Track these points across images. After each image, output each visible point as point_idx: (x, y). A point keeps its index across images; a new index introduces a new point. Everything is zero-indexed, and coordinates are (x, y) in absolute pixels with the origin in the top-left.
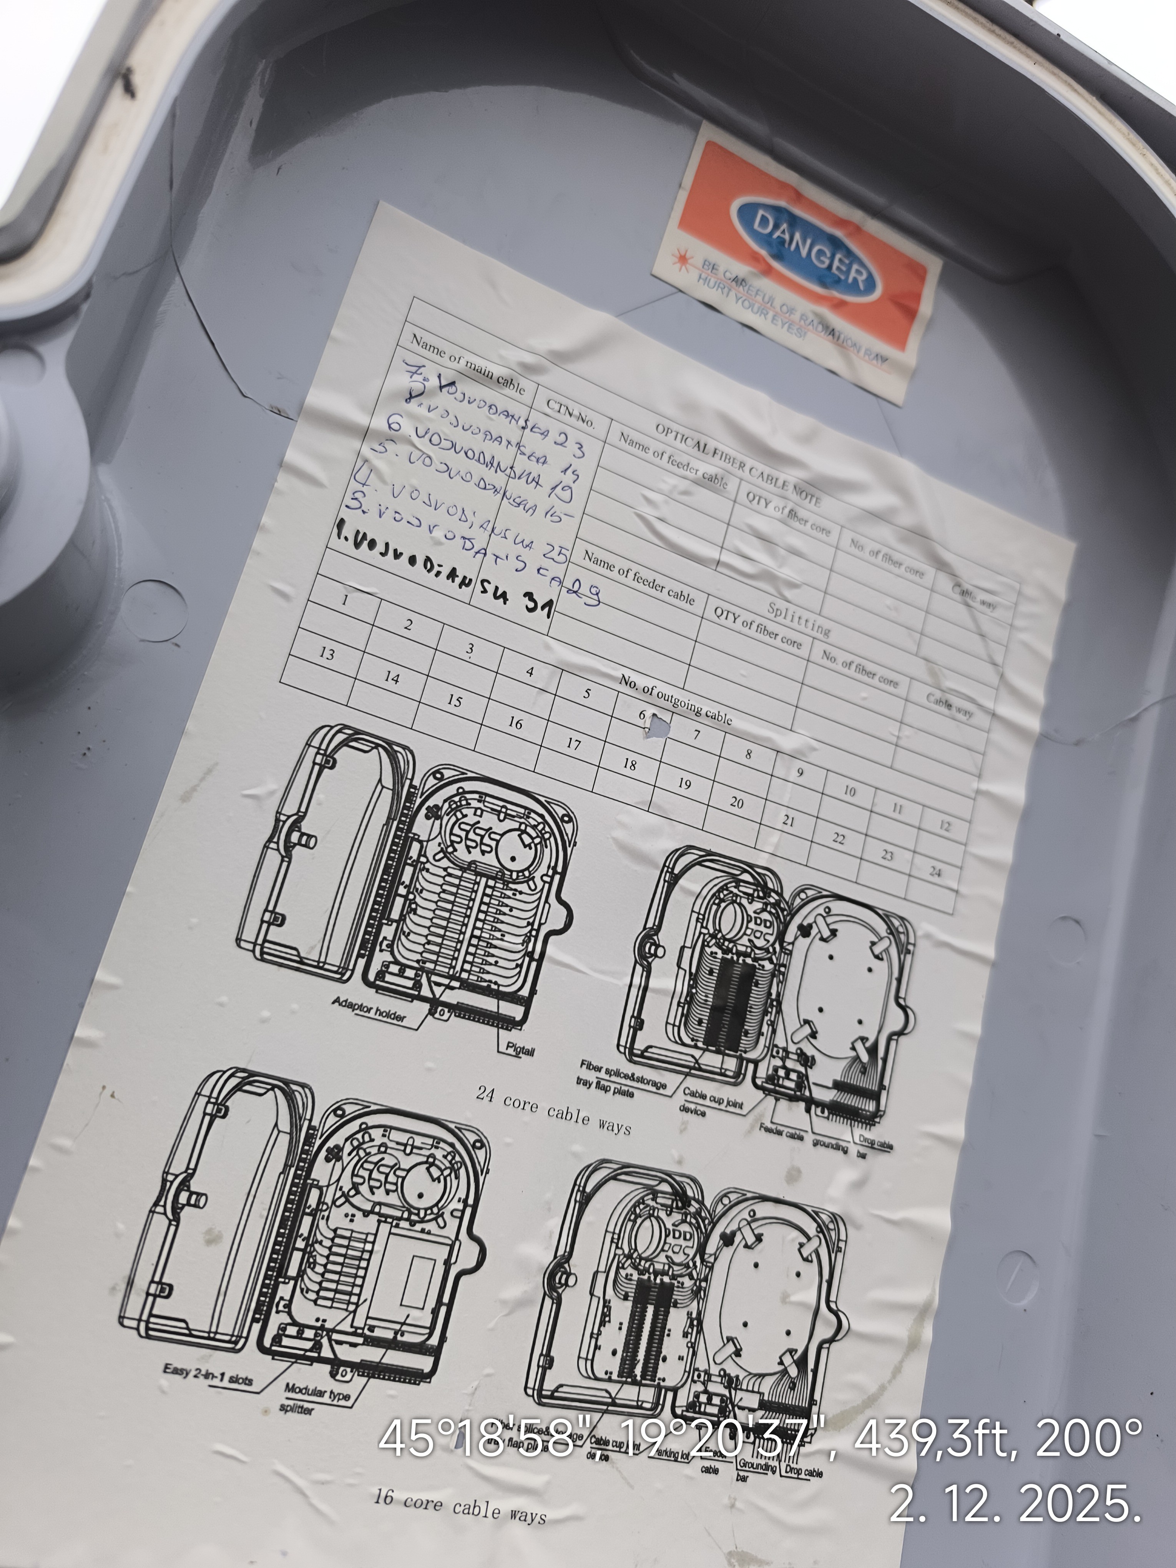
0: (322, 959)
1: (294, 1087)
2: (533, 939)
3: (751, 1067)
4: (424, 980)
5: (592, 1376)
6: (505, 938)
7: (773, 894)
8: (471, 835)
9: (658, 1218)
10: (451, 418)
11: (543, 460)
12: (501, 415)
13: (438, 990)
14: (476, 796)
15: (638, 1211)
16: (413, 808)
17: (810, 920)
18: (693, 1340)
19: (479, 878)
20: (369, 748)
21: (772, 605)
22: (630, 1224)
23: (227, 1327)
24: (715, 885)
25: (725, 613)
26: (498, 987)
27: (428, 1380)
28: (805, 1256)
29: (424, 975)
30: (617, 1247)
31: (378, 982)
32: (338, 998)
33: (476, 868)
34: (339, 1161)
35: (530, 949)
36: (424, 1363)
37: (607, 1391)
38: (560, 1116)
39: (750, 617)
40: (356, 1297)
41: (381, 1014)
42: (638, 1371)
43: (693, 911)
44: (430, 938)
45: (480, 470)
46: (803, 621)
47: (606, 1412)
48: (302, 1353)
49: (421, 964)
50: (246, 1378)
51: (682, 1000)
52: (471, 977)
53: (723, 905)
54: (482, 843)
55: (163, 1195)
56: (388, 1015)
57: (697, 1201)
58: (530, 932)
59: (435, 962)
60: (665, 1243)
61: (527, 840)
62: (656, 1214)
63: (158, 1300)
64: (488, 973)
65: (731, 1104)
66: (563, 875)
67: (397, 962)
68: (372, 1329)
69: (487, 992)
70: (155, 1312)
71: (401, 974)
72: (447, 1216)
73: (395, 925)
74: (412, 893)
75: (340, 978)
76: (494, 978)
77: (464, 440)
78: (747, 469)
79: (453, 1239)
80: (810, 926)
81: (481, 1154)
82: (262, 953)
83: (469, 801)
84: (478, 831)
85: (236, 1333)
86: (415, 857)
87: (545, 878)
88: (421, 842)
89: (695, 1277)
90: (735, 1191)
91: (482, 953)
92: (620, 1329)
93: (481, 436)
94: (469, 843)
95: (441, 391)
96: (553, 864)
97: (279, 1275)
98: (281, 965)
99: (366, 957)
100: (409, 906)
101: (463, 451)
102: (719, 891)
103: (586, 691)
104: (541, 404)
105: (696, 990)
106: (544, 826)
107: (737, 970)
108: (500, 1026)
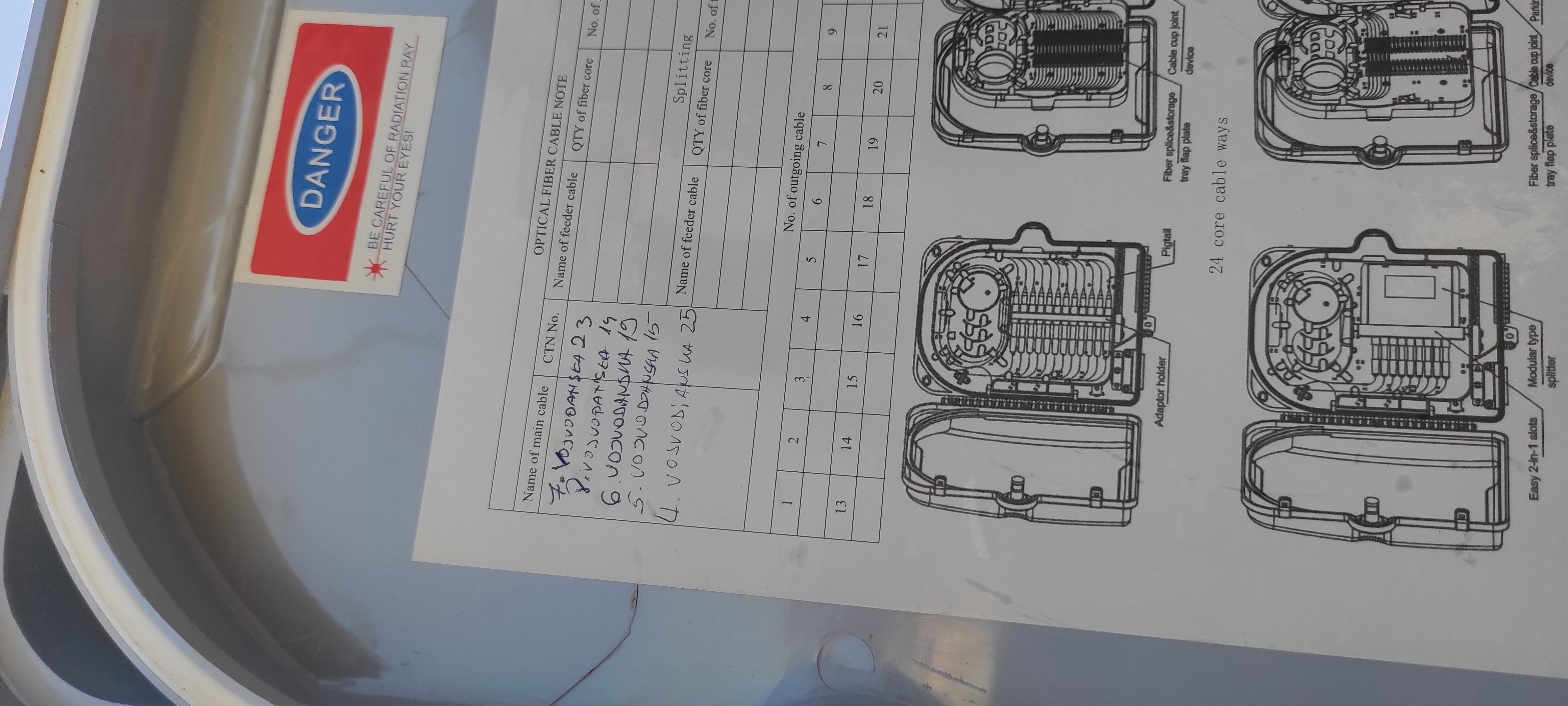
0: (1124, 445)
1: (1248, 443)
2: (1059, 256)
3: (1134, 12)
4: (1122, 348)
5: (1471, 99)
6: (1065, 282)
7: (959, 31)
8: (975, 337)
9: (1303, 70)
10: (591, 447)
11: (604, 354)
12: (573, 403)
13: (1128, 333)
14: (937, 341)
15: (1299, 92)
16: (963, 397)
18: (1418, 7)
19: (1014, 321)
20: (918, 449)
21: (676, 99)
22: (1314, 97)
23: (1485, 453)
24: (964, 90)
25: (697, 144)
26: (1112, 278)
27: (1503, 256)
29: (1117, 349)
30: (1339, 104)
31: (1133, 390)
32: (1156, 422)
33: (1005, 326)
34: (1309, 387)
35: (1069, 257)
36: (1486, 264)
37: (1483, 81)
38: (1222, 190)
39: (694, 120)
40: (1435, 341)
41: (1162, 380)
42: (1457, 55)
43: (995, 107)
44: (1081, 352)
45: (632, 411)
46: (683, 65)
47: (1504, 79)
48: (1497, 379)
49: (1107, 355)
50: (1530, 424)
51: (1084, 97)
52: (1109, 305)
53: (982, 78)
54: (980, 326)
55: (1373, 537)
56: (1161, 373)
57: (1278, 35)
58: (1053, 260)
59: (1102, 342)
60: (1326, 58)
61: (966, 284)
62: (1299, 74)
63: (1471, 519)
64: (1101, 290)
65: (1175, 24)
66: (991, 242)
67: (1111, 377)
68: (1462, 320)
69: (1119, 287)
70: (1484, 520)
71: (1121, 371)
72: (1340, 275)
73: (1076, 388)
74: (1043, 378)
75: (1138, 425)
76: (1105, 284)
77: (607, 431)
78: (551, 158)
79: (1362, 264)
81: (1275, 257)
82: (1130, 500)
83: (943, 347)
84: (969, 332)
85: (1490, 443)
86: (1009, 384)
87: (999, 258)
88: (993, 382)
89: (1354, 19)
91: (1083, 300)
92: (1419, 82)
93: (599, 416)
94: (983, 337)
95: (569, 463)
96: (983, 254)
97: (1427, 416)
98: (1138, 481)
99: (1112, 406)
100: (1055, 378)
101: (618, 430)
102: (969, 86)
103: (809, 261)
104: (552, 369)
105: (1071, 85)
106: (949, 270)
107: (1044, 49)
108: (1149, 267)
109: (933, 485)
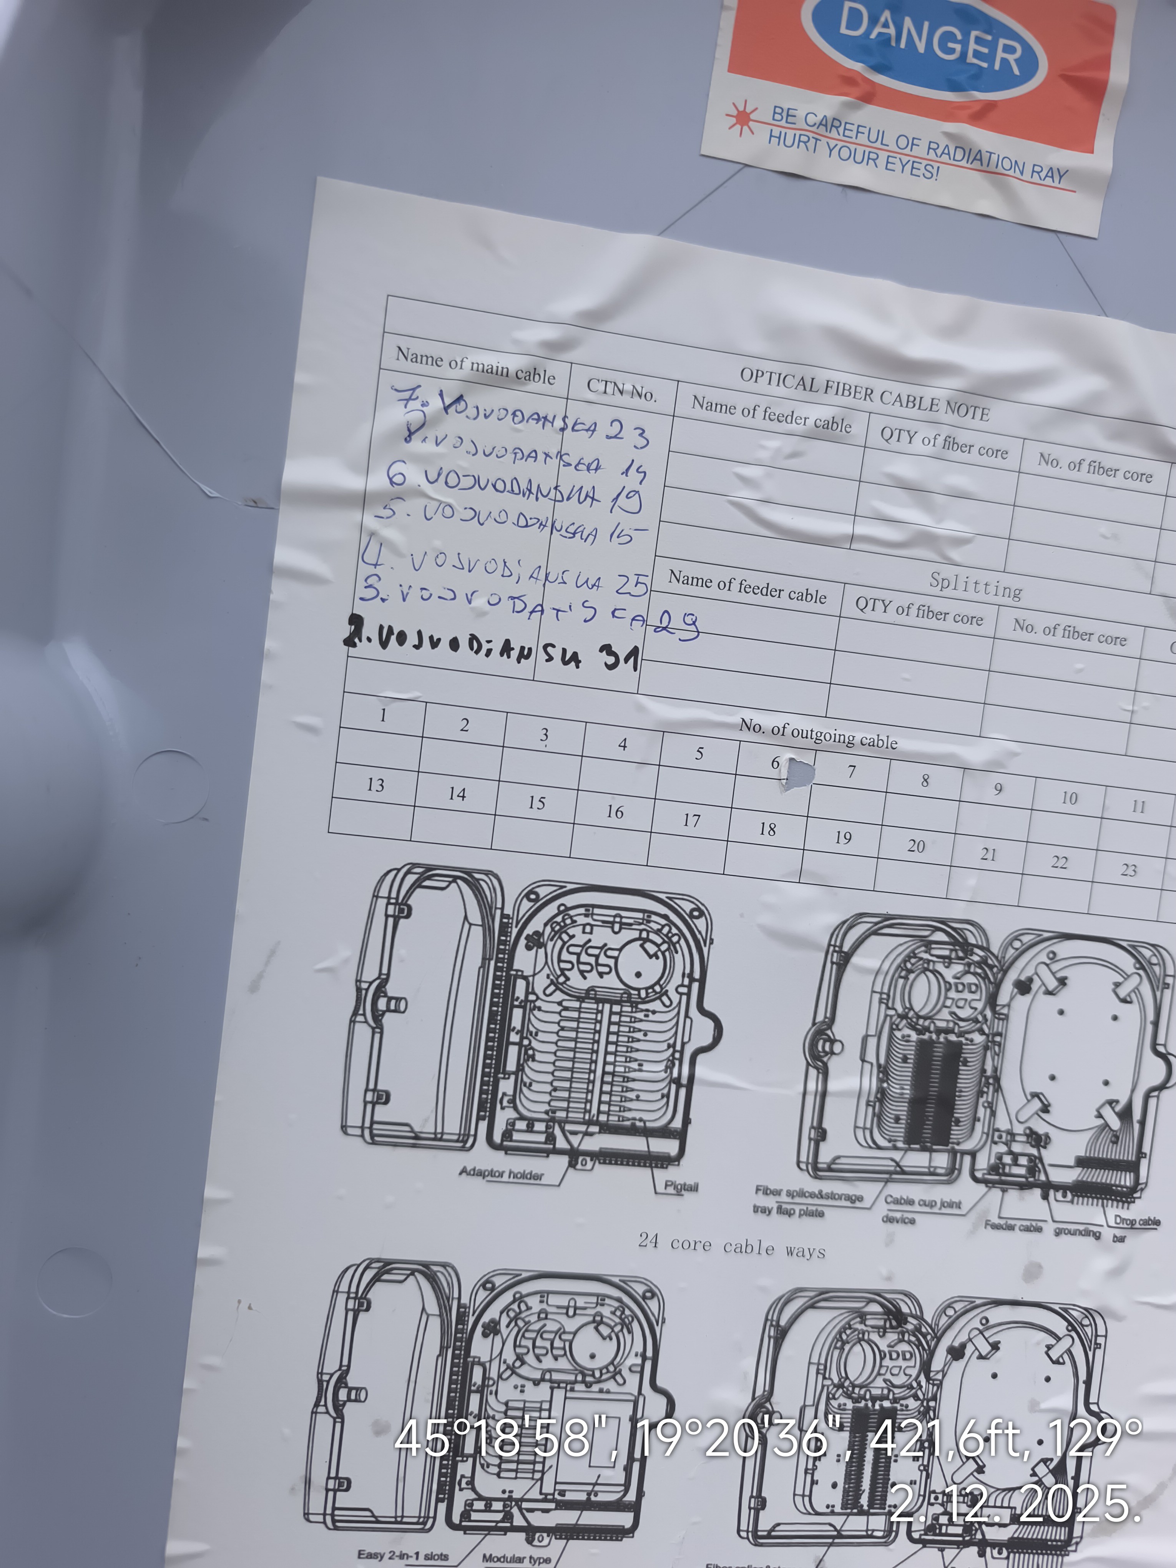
0: (439, 1130)
1: (435, 1268)
2: (677, 1063)
3: (967, 1159)
4: (557, 1131)
5: (812, 1512)
6: (644, 1068)
7: (976, 950)
8: (584, 958)
9: (869, 1341)
10: (467, 444)
11: (595, 466)
12: (530, 420)
13: (575, 1140)
14: (582, 910)
15: (844, 1337)
16: (510, 941)
17: (1029, 972)
18: (925, 1463)
19: (601, 1005)
20: (447, 884)
21: (936, 575)
22: (836, 1353)
23: (412, 1509)
24: (900, 954)
25: (871, 603)
26: (645, 1123)
27: (631, 1535)
28: (1054, 1359)
29: (556, 1125)
30: (824, 1378)
31: (505, 1143)
32: (465, 1168)
33: (595, 994)
34: (497, 1334)
35: (675, 1074)
36: (625, 1519)
37: (831, 1525)
38: (738, 1250)
39: (904, 600)
40: (541, 1465)
41: (515, 1176)
42: (864, 1500)
43: (873, 992)
44: (555, 1084)
45: (516, 504)
46: (981, 587)
47: (831, 1545)
48: (494, 1524)
49: (550, 1114)
50: (442, 1554)
51: (872, 1098)
52: (611, 1118)
53: (912, 977)
54: (597, 964)
55: (322, 1395)
56: (523, 1176)
57: (915, 1317)
58: (673, 1055)
59: (567, 1110)
60: (881, 1366)
61: (652, 949)
62: (866, 1337)
63: (338, 1493)
64: (630, 1110)
65: (946, 1204)
66: (702, 981)
67: (522, 1118)
68: (562, 1493)
69: (632, 1131)
70: (337, 1505)
71: (530, 1129)
72: (625, 1372)
73: (513, 1077)
74: (527, 1038)
75: (463, 1147)
76: (637, 1115)
77: (489, 470)
78: (876, 396)
79: (636, 1394)
80: (1030, 980)
81: (653, 1305)
82: (372, 1136)
83: (575, 918)
84: (590, 951)
85: (422, 1515)
86: (522, 997)
87: (681, 990)
88: (525, 978)
89: (921, 1397)
90: (961, 1299)
91: (620, 1089)
92: (838, 1461)
93: (510, 457)
94: (582, 967)
95: (447, 413)
96: (688, 971)
97: (456, 1455)
98: (395, 1145)
99: (487, 1119)
100: (526, 1053)
101: (490, 484)
102: (905, 961)
103: (698, 751)
104: (579, 390)
105: (888, 1084)
106: (670, 929)
107: (939, 1051)
108: (653, 1165)
109: (400, 901)
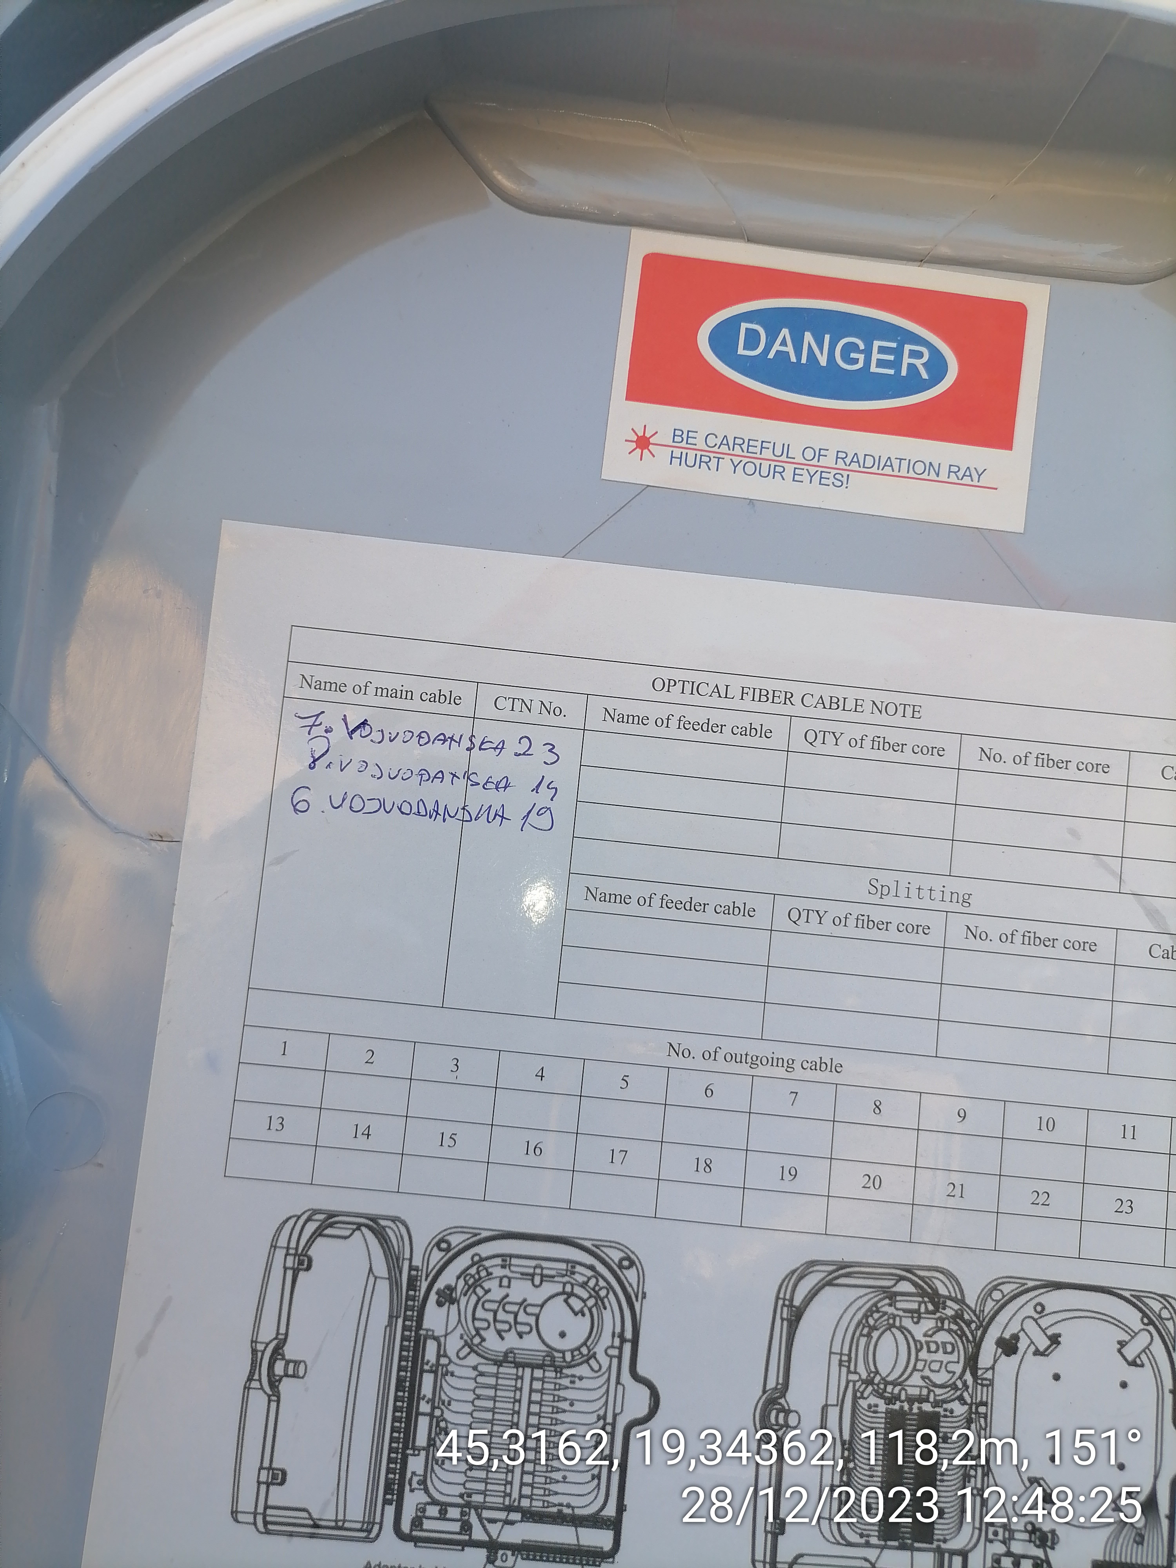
0: (341, 1517)
2: (608, 1437)
3: (956, 1560)
4: (474, 1519)
7: (949, 1303)
8: (501, 1315)
10: (373, 770)
11: (503, 785)
12: (436, 741)
13: (494, 1529)
14: (499, 1261)
16: (419, 1296)
17: (1014, 1328)
19: (520, 1369)
20: (349, 1232)
21: (874, 882)
24: (860, 1308)
25: (804, 915)
26: (573, 1510)
29: (473, 1511)
31: (414, 1533)
33: (514, 1358)
39: (840, 910)
43: (831, 1353)
45: (422, 826)
46: (925, 893)
49: (465, 1498)
52: (535, 1503)
53: (875, 1334)
54: (516, 1322)
58: (603, 1428)
59: (484, 1493)
61: (577, 1304)
64: (556, 1493)
66: (635, 1341)
67: (434, 1502)
69: (559, 1519)
71: (443, 1516)
73: (423, 1453)
74: (438, 1408)
75: (367, 1537)
76: (565, 1500)
77: (394, 792)
78: (796, 700)
80: (1016, 1337)
82: (266, 1523)
83: (490, 1270)
84: (508, 1308)
86: (433, 1360)
87: (611, 1352)
88: (436, 1339)
93: (416, 779)
94: (500, 1326)
95: (351, 739)
96: (618, 1330)
98: (291, 1534)
99: (394, 1503)
100: (438, 1425)
101: (395, 806)
102: (866, 1316)
103: (623, 1079)
104: (486, 709)
105: (855, 1464)
106: (597, 1281)
108: (584, 1562)
109: (300, 1251)
